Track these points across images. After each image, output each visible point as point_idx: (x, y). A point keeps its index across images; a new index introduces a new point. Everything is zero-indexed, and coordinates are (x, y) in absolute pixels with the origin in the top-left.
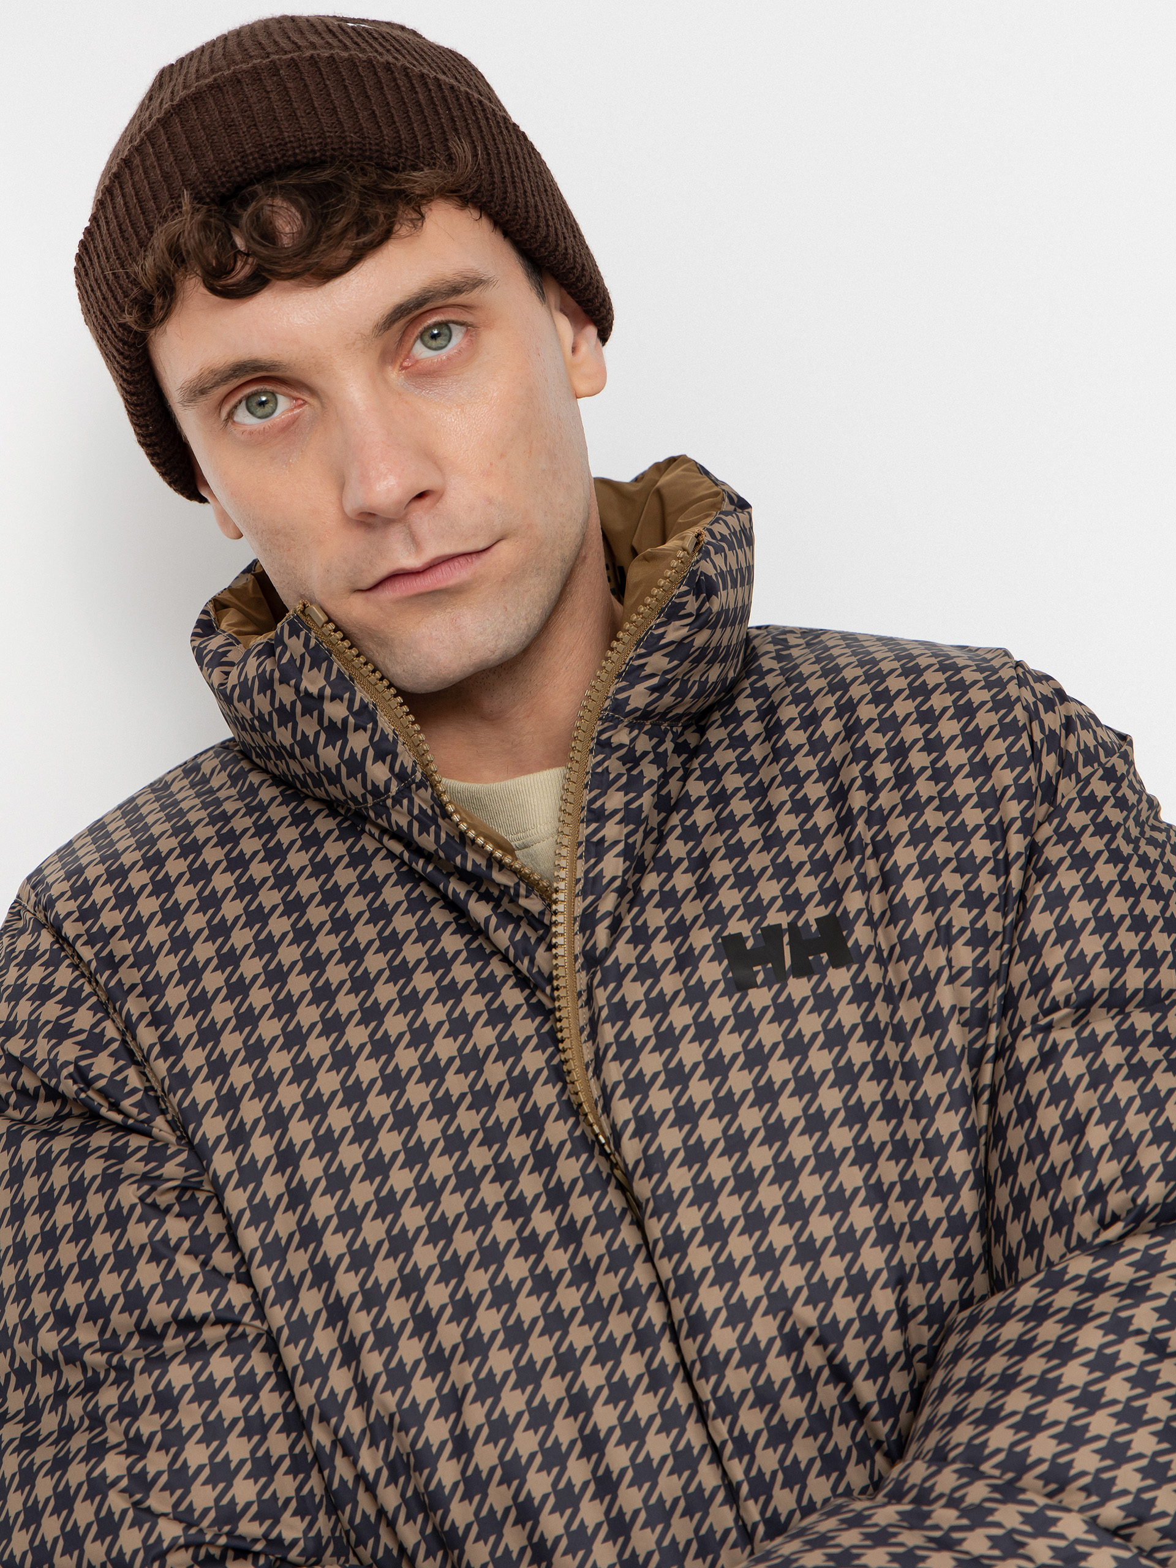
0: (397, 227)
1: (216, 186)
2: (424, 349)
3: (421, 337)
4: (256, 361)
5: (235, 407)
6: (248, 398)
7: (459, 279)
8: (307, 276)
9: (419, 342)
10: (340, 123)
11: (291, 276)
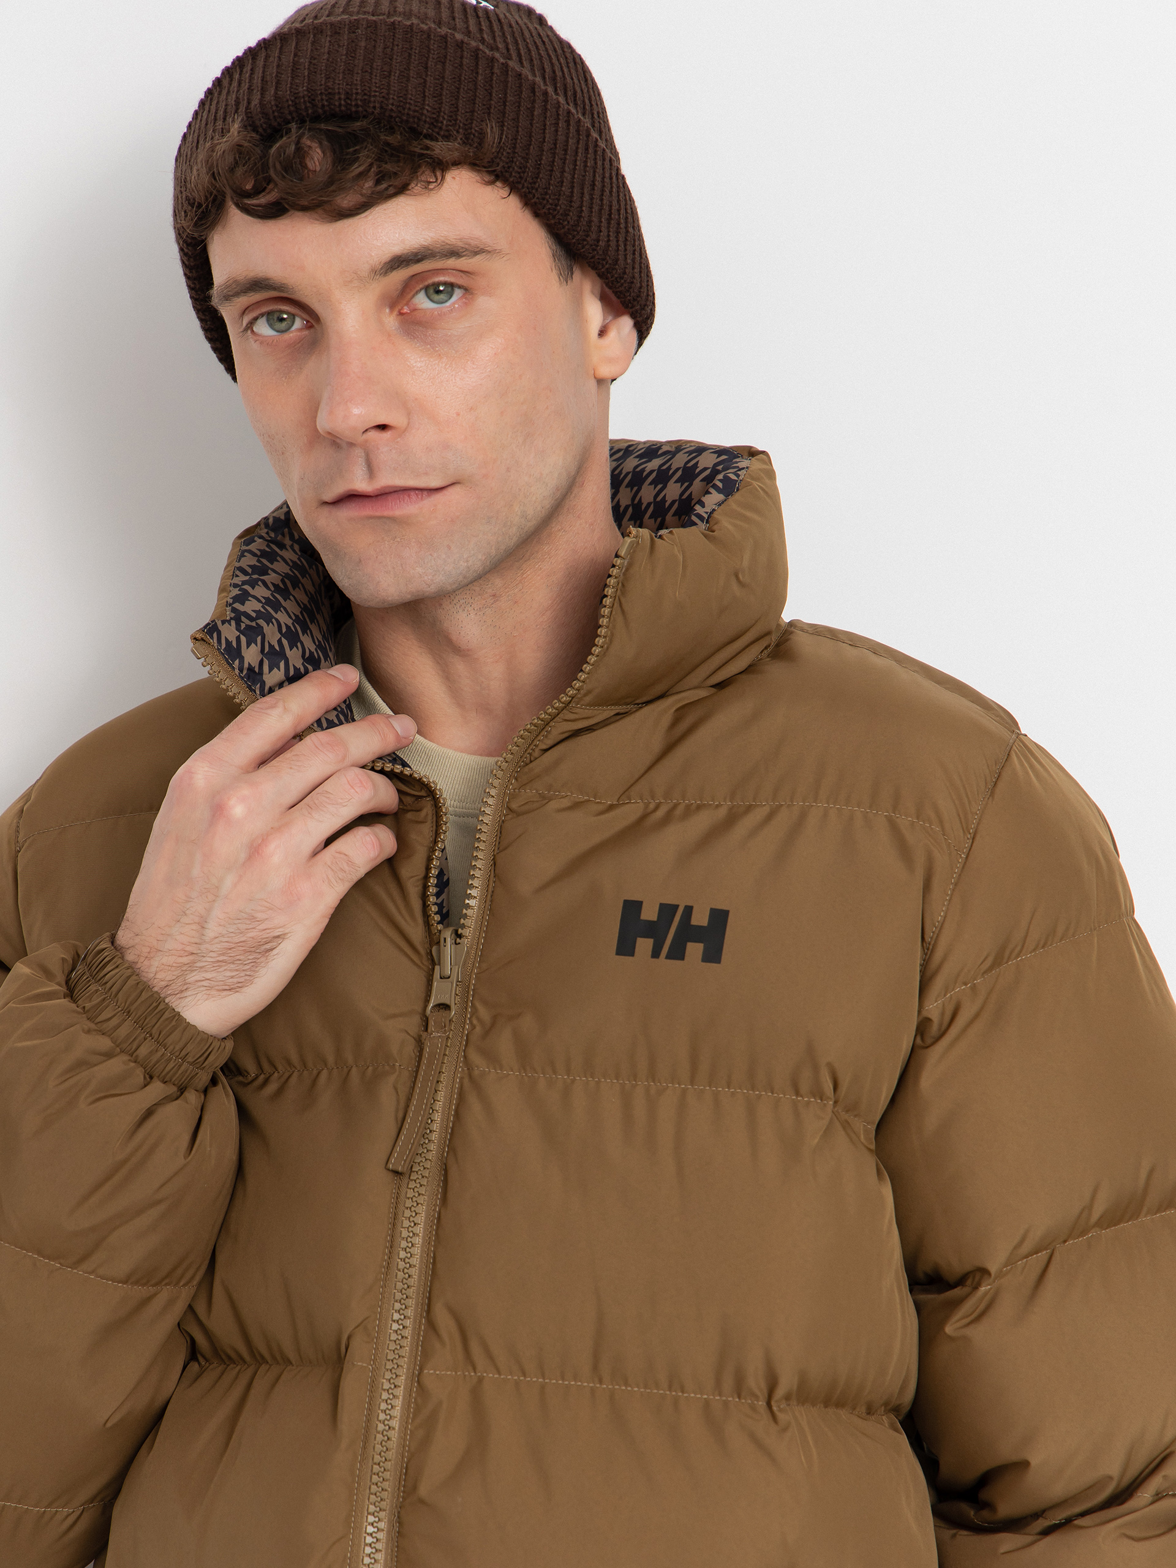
0: (413, 185)
1: (269, 119)
2: (426, 300)
3: (426, 288)
4: (268, 279)
5: (256, 319)
6: (269, 314)
7: (460, 244)
8: (320, 211)
9: (423, 293)
10: (389, 85)
11: (304, 209)
